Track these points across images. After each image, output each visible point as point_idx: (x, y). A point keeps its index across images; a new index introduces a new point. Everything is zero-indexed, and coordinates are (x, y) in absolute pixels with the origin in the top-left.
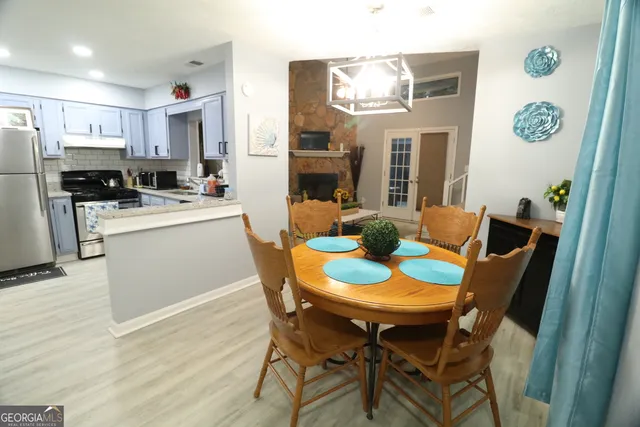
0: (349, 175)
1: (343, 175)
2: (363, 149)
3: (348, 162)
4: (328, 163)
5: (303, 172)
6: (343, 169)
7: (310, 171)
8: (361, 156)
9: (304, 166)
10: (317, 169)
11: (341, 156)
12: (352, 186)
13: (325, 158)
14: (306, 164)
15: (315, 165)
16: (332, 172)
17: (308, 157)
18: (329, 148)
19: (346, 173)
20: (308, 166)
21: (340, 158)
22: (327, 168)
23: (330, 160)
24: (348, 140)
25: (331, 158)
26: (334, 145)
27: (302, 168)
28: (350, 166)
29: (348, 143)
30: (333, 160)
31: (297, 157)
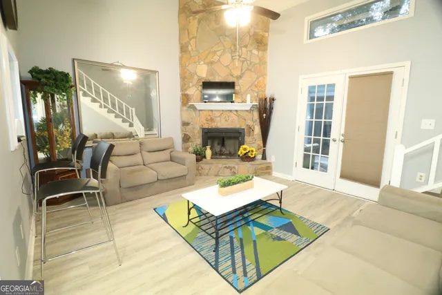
0: (257, 130)
1: (251, 129)
2: (273, 100)
3: (256, 115)
4: (233, 116)
5: (206, 126)
6: (250, 123)
7: (214, 125)
8: (271, 108)
9: (207, 120)
10: (222, 124)
11: (248, 108)
12: (261, 142)
13: (231, 111)
14: (209, 118)
15: (219, 118)
16: (238, 126)
17: (212, 111)
18: (234, 100)
19: (254, 128)
20: (212, 120)
21: (247, 111)
22: (232, 122)
23: (235, 113)
24: (256, 90)
25: (236, 111)
26: (239, 96)
27: (205, 122)
28: (258, 120)
29: (256, 94)
30: (239, 113)
31: (200, 110)
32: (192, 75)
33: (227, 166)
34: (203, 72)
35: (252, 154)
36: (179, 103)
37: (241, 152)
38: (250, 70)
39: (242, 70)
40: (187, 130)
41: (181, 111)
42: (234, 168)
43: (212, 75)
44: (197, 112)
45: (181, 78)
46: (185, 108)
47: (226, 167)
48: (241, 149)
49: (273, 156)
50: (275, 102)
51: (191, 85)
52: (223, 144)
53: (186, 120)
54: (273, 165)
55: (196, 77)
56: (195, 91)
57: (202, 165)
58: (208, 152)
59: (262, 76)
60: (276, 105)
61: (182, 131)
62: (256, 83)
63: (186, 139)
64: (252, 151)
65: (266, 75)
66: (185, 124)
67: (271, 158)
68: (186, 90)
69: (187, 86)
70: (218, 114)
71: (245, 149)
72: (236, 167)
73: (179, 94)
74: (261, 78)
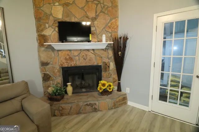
0: (112, 65)
1: (107, 66)
2: (126, 39)
3: (111, 53)
4: (91, 55)
5: (66, 65)
6: (106, 60)
7: (73, 64)
8: (125, 46)
9: (66, 59)
10: (79, 62)
11: (104, 47)
12: (115, 76)
13: (88, 50)
14: (68, 57)
15: (77, 58)
16: (95, 64)
17: (70, 50)
18: (91, 39)
19: (109, 64)
20: (71, 59)
21: (103, 49)
22: (90, 60)
23: (92, 52)
24: (110, 30)
25: (93, 50)
26: (96, 36)
27: (64, 61)
28: (113, 58)
29: (110, 35)
30: (95, 51)
31: (58, 51)
32: (48, 16)
33: (88, 103)
34: (59, 13)
35: (110, 89)
36: (36, 44)
37: (101, 87)
38: (104, 13)
39: (96, 12)
40: (47, 69)
41: (39, 51)
42: (95, 104)
43: (68, 16)
44: (56, 52)
45: (36, 18)
46: (43, 49)
47: (87, 105)
48: (100, 84)
49: (127, 88)
50: (128, 41)
51: (47, 25)
52: (83, 78)
53: (45, 60)
54: (127, 95)
55: (51, 18)
56: (52, 32)
57: (63, 105)
58: (70, 89)
59: (115, 18)
60: (129, 43)
61: (42, 71)
62: (110, 24)
63: (46, 78)
64: (110, 86)
65: (118, 17)
66: (44, 64)
67: (126, 90)
68: (42, 30)
69: (43, 27)
70: (76, 53)
71: (104, 85)
72: (97, 103)
73: (35, 35)
74: (113, 20)
